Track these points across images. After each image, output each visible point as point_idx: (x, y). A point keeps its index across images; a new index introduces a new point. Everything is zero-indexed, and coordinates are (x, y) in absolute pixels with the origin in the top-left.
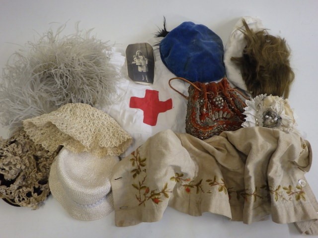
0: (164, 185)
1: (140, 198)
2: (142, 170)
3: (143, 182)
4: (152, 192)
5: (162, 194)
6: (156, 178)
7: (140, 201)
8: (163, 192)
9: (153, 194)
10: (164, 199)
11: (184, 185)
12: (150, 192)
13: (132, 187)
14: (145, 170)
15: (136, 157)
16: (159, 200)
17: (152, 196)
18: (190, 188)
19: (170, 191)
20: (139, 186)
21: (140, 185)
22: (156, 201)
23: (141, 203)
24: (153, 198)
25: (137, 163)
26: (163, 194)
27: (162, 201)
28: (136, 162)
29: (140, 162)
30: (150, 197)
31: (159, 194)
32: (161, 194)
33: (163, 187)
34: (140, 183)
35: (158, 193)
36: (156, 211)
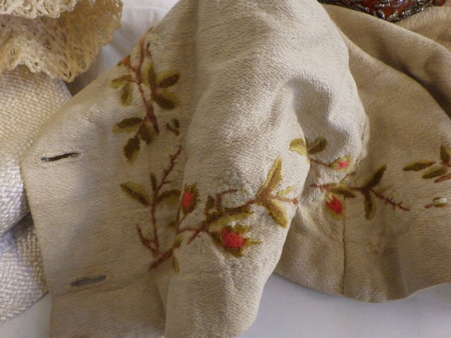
0: (266, 169)
1: (156, 240)
2: (161, 123)
3: (166, 173)
4: (211, 202)
5: (257, 210)
6: (231, 133)
7: (155, 252)
8: (263, 197)
9: (217, 210)
10: (266, 233)
11: (326, 186)
12: (202, 206)
13: (123, 196)
14: (177, 123)
15: (138, 71)
16: (248, 235)
17: (212, 219)
18: (340, 198)
19: (291, 196)
20: (149, 192)
21: (155, 188)
22: (232, 244)
23: (161, 260)
24: (217, 228)
25: (141, 93)
26: (262, 209)
27: (258, 243)
28: (135, 86)
29: (153, 87)
30: (204, 227)
31: (243, 210)
32: (254, 207)
33: (265, 176)
34: (153, 179)
35: (239, 204)
36: (231, 287)
